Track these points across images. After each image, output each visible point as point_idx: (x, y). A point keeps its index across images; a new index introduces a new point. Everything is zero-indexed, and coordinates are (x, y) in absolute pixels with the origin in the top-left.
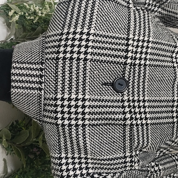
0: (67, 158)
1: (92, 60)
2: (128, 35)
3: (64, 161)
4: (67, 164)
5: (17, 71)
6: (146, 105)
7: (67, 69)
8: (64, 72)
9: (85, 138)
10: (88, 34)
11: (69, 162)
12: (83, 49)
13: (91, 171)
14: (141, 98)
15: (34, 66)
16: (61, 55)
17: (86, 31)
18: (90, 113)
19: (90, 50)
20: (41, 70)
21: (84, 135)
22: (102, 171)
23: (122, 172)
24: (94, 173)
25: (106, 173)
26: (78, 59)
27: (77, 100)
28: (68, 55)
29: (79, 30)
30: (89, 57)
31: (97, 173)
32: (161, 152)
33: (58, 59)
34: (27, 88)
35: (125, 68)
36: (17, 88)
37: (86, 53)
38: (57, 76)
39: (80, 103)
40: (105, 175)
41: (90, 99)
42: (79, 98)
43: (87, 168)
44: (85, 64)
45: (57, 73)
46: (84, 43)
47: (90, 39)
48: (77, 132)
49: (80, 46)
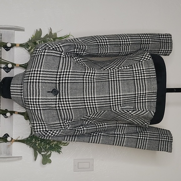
0: (36, 124)
1: (41, 82)
2: (58, 70)
3: (35, 125)
4: (37, 126)
5: (12, 88)
6: (69, 100)
7: (31, 86)
8: (30, 88)
9: (41, 115)
10: (40, 71)
11: (37, 125)
12: (38, 78)
13: (47, 129)
14: (67, 97)
15: (19, 86)
16: (29, 81)
17: (39, 70)
18: (41, 104)
19: (41, 78)
20: (21, 87)
21: (41, 114)
22: (52, 129)
23: (61, 130)
24: (48, 130)
25: (54, 130)
26: (36, 82)
27: (36, 99)
28: (32, 81)
29: (36, 70)
30: (40, 81)
31: (50, 130)
32: (89, 122)
33: (28, 82)
34: (16, 95)
35: (56, 85)
36: (13, 94)
37: (39, 79)
38: (27, 89)
39: (37, 100)
40: (53, 131)
41: (41, 99)
42: (37, 98)
43: (45, 128)
44: (39, 84)
45: (27, 88)
46: (38, 75)
47: (41, 73)
48: (38, 113)
49: (37, 76)
